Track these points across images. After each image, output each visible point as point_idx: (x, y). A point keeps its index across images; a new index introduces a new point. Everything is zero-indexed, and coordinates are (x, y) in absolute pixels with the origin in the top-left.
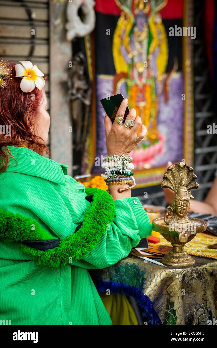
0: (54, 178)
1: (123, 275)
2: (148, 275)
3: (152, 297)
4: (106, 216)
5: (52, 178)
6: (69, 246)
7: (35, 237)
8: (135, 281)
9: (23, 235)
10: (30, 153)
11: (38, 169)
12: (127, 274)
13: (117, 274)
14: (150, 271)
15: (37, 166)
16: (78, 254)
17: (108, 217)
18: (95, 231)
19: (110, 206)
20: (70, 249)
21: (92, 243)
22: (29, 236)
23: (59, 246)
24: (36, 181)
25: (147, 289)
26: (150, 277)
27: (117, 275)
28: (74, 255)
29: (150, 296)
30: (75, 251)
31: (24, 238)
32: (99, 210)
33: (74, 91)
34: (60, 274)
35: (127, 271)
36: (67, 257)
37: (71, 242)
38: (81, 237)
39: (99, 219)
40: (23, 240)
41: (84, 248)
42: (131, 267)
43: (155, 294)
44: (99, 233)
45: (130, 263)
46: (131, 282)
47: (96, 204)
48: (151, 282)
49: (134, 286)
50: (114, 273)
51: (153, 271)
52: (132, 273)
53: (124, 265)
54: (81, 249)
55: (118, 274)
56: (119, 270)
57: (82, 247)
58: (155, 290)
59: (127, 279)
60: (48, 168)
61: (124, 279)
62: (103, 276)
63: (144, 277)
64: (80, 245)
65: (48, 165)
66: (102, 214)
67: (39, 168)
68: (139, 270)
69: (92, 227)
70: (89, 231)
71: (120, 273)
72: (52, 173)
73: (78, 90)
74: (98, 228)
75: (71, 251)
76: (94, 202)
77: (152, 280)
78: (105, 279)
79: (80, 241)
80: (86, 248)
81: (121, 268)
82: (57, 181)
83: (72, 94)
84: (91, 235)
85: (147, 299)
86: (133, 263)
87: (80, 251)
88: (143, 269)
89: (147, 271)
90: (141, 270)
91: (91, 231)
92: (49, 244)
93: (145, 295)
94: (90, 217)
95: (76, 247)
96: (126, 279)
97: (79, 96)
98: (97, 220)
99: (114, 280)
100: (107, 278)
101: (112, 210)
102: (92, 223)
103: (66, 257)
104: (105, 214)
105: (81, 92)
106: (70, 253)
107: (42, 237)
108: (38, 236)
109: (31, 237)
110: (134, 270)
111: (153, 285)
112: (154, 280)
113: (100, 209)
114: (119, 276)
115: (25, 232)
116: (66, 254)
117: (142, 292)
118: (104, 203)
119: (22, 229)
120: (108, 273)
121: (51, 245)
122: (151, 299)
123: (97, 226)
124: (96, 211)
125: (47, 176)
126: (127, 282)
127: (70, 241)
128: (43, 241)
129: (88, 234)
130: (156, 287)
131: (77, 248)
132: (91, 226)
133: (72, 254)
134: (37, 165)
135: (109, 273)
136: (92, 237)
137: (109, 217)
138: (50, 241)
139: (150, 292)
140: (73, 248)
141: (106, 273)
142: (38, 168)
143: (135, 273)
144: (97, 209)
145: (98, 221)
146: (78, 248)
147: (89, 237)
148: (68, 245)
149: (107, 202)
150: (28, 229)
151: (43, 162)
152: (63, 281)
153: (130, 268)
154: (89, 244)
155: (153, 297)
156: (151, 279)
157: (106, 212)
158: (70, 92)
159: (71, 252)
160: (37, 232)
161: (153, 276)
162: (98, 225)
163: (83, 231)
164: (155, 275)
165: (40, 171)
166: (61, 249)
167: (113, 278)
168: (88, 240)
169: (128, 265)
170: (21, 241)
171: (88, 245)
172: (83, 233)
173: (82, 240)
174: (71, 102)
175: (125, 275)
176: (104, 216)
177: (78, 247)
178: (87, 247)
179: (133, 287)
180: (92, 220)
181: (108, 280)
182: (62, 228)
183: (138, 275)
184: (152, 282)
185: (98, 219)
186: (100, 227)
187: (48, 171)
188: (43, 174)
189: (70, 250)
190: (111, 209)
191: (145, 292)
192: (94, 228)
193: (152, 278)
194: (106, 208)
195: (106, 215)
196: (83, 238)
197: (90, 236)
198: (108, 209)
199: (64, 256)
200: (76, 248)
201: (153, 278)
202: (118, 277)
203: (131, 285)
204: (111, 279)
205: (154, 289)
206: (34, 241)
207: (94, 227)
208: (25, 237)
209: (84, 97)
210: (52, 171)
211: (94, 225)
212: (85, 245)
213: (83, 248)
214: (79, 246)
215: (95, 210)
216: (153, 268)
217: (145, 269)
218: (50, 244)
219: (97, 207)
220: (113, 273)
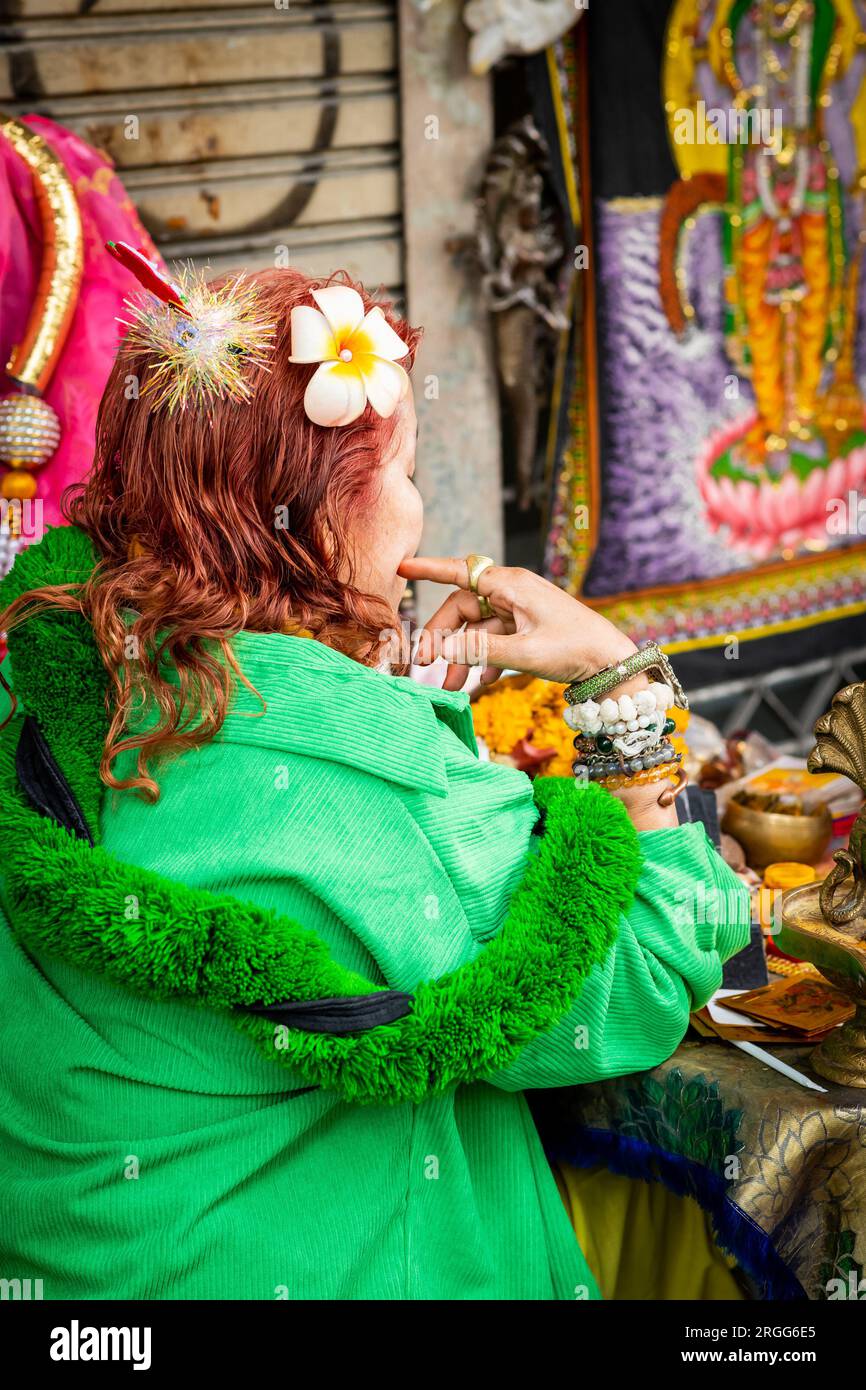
0: (403, 768)
1: (660, 1115)
2: (752, 1127)
3: (767, 1218)
4: (598, 892)
5: (396, 766)
6: (451, 1005)
7: (318, 984)
8: (706, 1143)
9: (277, 976)
10: (310, 658)
11: (338, 729)
12: (673, 1112)
13: (636, 1107)
14: (759, 1115)
15: (335, 718)
16: (487, 1037)
17: (608, 893)
18: (552, 950)
19: (611, 848)
20: (453, 1016)
21: (542, 996)
22: (298, 981)
23: (410, 1011)
24: (331, 779)
25: (746, 1185)
26: (761, 1139)
27: (636, 1110)
28: (474, 1042)
29: (758, 1212)
30: (476, 1023)
31: (279, 991)
32: (566, 872)
33: (506, 280)
34: (411, 1118)
35: (675, 1102)
36: (447, 1050)
37: (454, 994)
38: (494, 970)
39: (565, 907)
40: (273, 1000)
41: (512, 1015)
42: (688, 1087)
43: (777, 1204)
44: (570, 960)
45: (686, 1071)
46: (689, 1146)
47: (554, 846)
48: (763, 1157)
49: (703, 1163)
50: (624, 1102)
51: (773, 1115)
52: (693, 1112)
53: (664, 1077)
54: (497, 1019)
55: (642, 1108)
56: (642, 1094)
57: (504, 1009)
58: (780, 1191)
59: (674, 1132)
60: (380, 725)
61: (664, 1130)
62: (584, 1111)
63: (738, 1138)
64: (493, 1002)
65: (379, 709)
66: (578, 885)
67: (342, 724)
68: (719, 1104)
69: (539, 935)
70: (525, 949)
71: (647, 1107)
72: (397, 744)
73: (521, 269)
74: (563, 937)
75: (460, 1024)
76: (549, 841)
77: (765, 1152)
78: (592, 1120)
79: (491, 987)
80: (518, 1015)
81: (652, 1089)
82: (415, 778)
83: (498, 292)
84: (533, 962)
85: (746, 1224)
86: (696, 1074)
87: (494, 1026)
88: (733, 1101)
89: (748, 1111)
90: (726, 1107)
91: (534, 949)
92: (372, 1008)
93: (740, 1209)
94: (530, 902)
95: (478, 1009)
96: (672, 1131)
97: (527, 295)
98: (560, 911)
99: (627, 1130)
100: (600, 1117)
101: (623, 864)
102: (536, 923)
103: (443, 1052)
104: (595, 884)
105: (535, 277)
106: (455, 1034)
107: (341, 986)
108: (327, 979)
109: (305, 986)
110: (701, 1103)
111: (770, 1168)
112: (775, 1152)
113: (570, 868)
114: (644, 1118)
115: (281, 965)
116: (441, 1036)
117: (729, 1195)
118: (587, 838)
119: (273, 953)
120: (603, 1100)
121: (383, 1012)
122: (764, 1224)
123: (558, 930)
124: (557, 877)
125: (373, 758)
126: (674, 1144)
127: (451, 990)
128: (349, 1000)
129: (523, 959)
130: (782, 1179)
131: (482, 1014)
132: (535, 931)
133: (463, 1038)
134: (336, 712)
135: (606, 1100)
136: (538, 972)
137: (613, 892)
138: (373, 998)
139: (760, 1198)
140: (464, 1011)
141: (595, 1100)
142: (337, 723)
143: (703, 1117)
144: (559, 869)
145: (563, 913)
146: (484, 1011)
147: (527, 973)
148: (446, 1002)
149: (600, 834)
150: (293, 953)
151: (360, 698)
152: (426, 1146)
153: (684, 1091)
154: (531, 1000)
155: (770, 1218)
156: (762, 1145)
157: (600, 875)
158: (487, 281)
159: (460, 1030)
160: (326, 968)
161: (773, 1133)
162: (560, 926)
163: (502, 949)
164: (778, 1129)
165: (348, 737)
166: (419, 1019)
167: (621, 1122)
168: (522, 982)
169: (678, 1079)
170: (266, 1003)
171: (526, 1004)
172: (504, 954)
173: (498, 984)
174: (494, 322)
175: (667, 1114)
176: (589, 891)
177: (487, 1010)
178: (523, 1012)
179: (698, 1164)
180: (539, 912)
181: (603, 1124)
182: (425, 965)
183: (716, 1122)
184: (767, 1158)
185: (562, 907)
186: (572, 935)
187: (378, 736)
188: (358, 752)
189: (455, 1022)
190: (618, 857)
191: (740, 1195)
192: (549, 940)
193: (767, 1143)
194: (597, 859)
195: (601, 889)
196: (501, 976)
197: (532, 966)
198: (603, 859)
199: (434, 1045)
200: (476, 1011)
201: (772, 1144)
202: (641, 1121)
203: (690, 1158)
204: (616, 1123)
205: (775, 1186)
206: (312, 1000)
207: (547, 936)
208: (282, 986)
209: (544, 298)
210: (396, 738)
211: (547, 926)
212: (513, 1001)
213: (505, 1013)
214: (490, 1005)
215: (553, 873)
216: (774, 1102)
217: (741, 1102)
218: (378, 1010)
219: (560, 858)
220: (620, 1101)
